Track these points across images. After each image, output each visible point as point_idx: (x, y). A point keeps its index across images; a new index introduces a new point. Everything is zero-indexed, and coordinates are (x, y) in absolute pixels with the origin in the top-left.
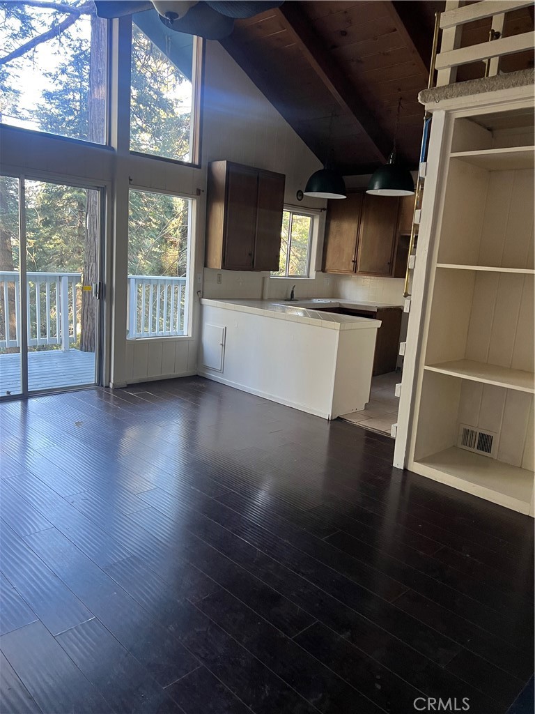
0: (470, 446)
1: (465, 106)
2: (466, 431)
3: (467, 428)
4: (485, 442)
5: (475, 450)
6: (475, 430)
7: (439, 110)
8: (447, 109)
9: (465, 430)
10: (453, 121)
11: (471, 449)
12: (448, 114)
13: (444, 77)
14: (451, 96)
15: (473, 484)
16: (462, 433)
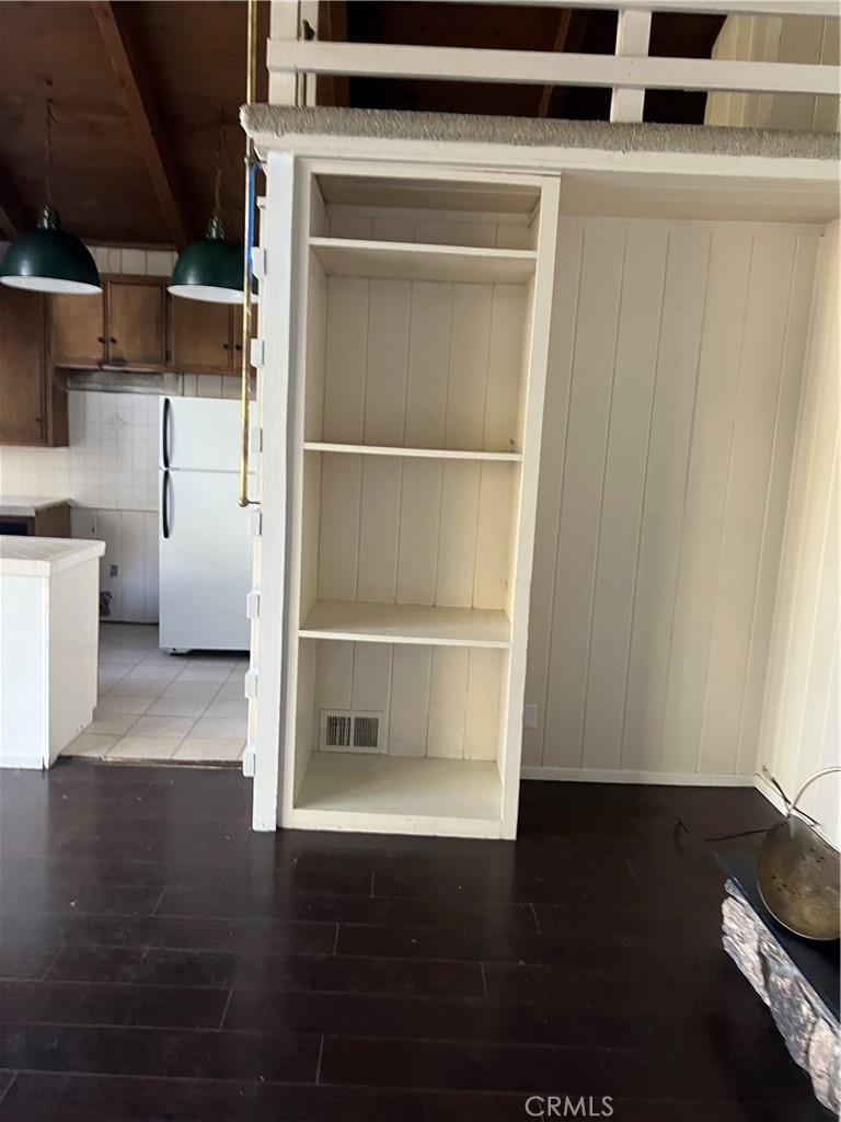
0: (341, 743)
1: (336, 154)
2: (333, 722)
3: (333, 714)
4: (367, 732)
5: (352, 748)
6: (346, 715)
7: (279, 150)
8: (300, 152)
9: (330, 719)
10: (308, 180)
11: (344, 749)
12: (298, 163)
13: (282, 89)
14: (311, 130)
15: (407, 817)
16: (324, 724)
